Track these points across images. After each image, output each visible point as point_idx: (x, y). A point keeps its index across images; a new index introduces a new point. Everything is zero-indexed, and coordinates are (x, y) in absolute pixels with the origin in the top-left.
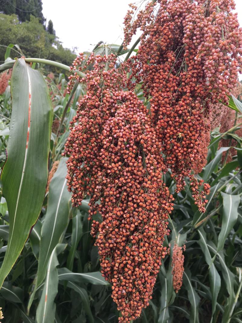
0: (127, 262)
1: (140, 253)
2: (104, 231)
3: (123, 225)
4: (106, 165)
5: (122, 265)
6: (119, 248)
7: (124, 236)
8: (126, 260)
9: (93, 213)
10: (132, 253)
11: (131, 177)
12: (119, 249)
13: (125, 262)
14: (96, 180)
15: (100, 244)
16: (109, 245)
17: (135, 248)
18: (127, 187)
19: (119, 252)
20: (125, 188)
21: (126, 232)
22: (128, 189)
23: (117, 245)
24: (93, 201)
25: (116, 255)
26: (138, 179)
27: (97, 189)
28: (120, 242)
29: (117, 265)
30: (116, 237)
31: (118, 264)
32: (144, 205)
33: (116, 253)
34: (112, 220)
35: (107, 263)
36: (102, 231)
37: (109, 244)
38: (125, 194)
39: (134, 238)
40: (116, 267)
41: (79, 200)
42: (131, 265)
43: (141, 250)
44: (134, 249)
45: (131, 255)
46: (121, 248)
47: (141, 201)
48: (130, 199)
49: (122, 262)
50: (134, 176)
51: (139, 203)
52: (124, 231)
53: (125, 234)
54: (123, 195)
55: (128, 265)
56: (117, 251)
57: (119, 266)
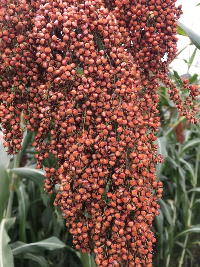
0: (113, 216)
1: (133, 197)
2: (67, 177)
3: (96, 162)
4: (50, 69)
5: (106, 224)
6: (96, 198)
7: (101, 178)
8: (111, 214)
9: (44, 157)
10: (119, 201)
11: (94, 84)
12: (96, 201)
13: (110, 218)
14: (38, 105)
15: (66, 200)
16: (81, 197)
17: (123, 192)
18: (91, 101)
19: (97, 205)
20: (88, 103)
21: (103, 171)
22: (93, 104)
23: (91, 195)
24: (40, 138)
25: (93, 211)
26: (106, 86)
27: (44, 114)
28: (97, 190)
29: (98, 225)
30: (89, 182)
31: (100, 224)
32: (125, 122)
33: (94, 207)
34: (79, 155)
35: (81, 228)
36: (65, 178)
37: (82, 195)
38: (90, 112)
39: (118, 177)
40: (98, 229)
41: (16, 141)
42: (120, 219)
43: (134, 192)
44: (122, 194)
45: (118, 204)
46: (99, 197)
47: (118, 116)
48: (99, 119)
49: (106, 219)
50: (98, 82)
51: (116, 120)
52: (100, 170)
53: (101, 174)
54: (87, 115)
55: (117, 222)
56: (93, 204)
57: (102, 226)
